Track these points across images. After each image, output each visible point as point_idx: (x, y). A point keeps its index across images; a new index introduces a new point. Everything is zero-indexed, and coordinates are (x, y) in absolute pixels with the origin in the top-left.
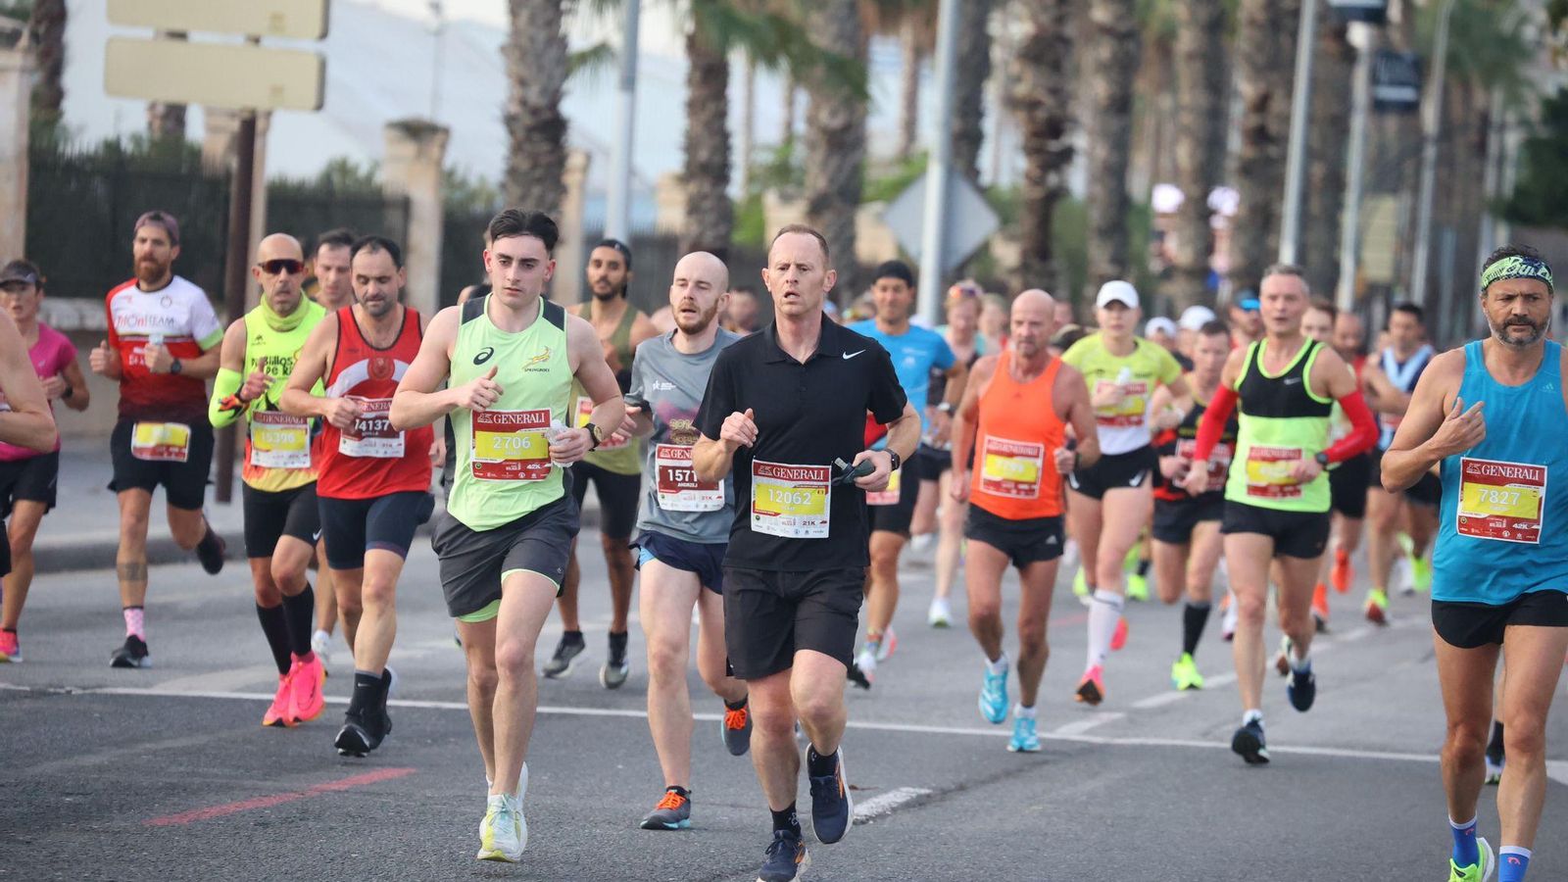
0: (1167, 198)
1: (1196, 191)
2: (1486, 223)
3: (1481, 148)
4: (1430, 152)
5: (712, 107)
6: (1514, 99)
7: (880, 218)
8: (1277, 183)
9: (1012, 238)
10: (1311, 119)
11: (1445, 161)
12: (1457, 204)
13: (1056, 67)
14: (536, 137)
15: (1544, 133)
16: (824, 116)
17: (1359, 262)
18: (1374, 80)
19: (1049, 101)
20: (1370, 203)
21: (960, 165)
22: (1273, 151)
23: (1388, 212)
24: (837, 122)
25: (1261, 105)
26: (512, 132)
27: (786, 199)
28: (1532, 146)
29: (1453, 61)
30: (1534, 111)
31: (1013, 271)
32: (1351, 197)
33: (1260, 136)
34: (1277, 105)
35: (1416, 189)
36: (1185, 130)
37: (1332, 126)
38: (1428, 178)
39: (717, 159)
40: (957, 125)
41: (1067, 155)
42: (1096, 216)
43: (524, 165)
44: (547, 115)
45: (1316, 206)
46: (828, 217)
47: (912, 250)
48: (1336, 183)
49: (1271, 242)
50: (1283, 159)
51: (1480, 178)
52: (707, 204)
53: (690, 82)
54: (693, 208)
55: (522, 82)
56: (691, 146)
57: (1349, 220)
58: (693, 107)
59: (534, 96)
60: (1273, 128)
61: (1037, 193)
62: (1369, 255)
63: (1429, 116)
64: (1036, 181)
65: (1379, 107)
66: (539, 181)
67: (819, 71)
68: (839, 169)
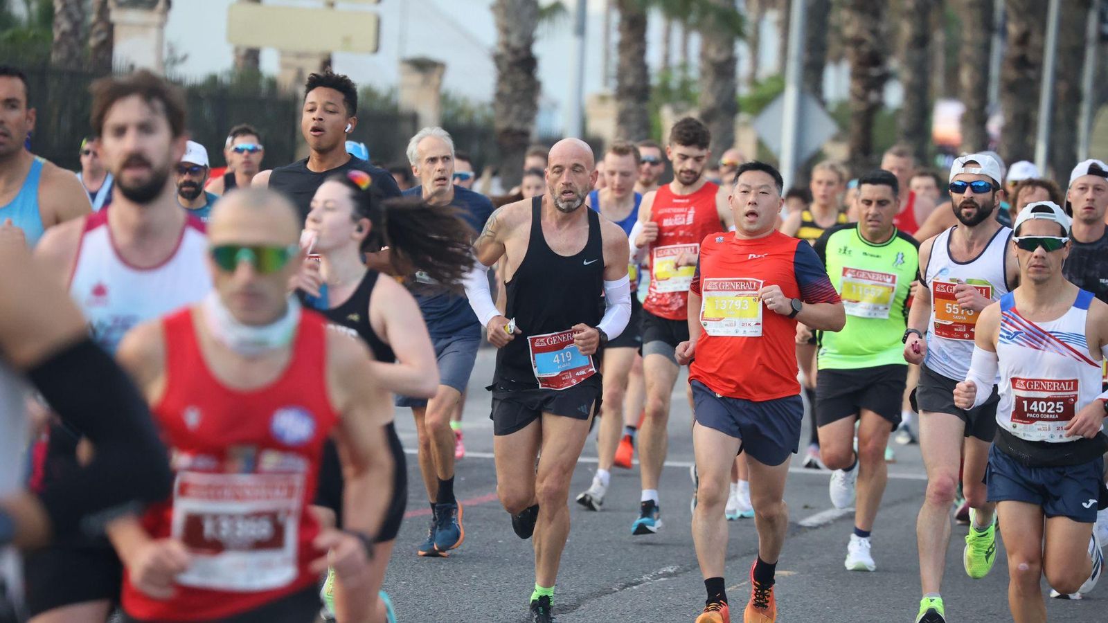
1: (974, 104)
5: (635, 47)
7: (749, 123)
8: (1035, 99)
9: (844, 141)
10: (1059, 50)
13: (876, 14)
14: (516, 70)
16: (713, 53)
18: (1102, 20)
19: (870, 39)
21: (809, 86)
22: (1031, 74)
24: (722, 57)
25: (1023, 40)
26: (499, 66)
27: (675, 112)
32: (1085, 108)
33: (1022, 63)
34: (1035, 40)
36: (969, 60)
37: (1072, 54)
39: (641, 84)
41: (885, 78)
42: (903, 123)
43: (507, 89)
44: (523, 54)
45: (1061, 114)
46: (716, 124)
47: (774, 149)
48: (1075, 96)
49: (1029, 139)
50: (1039, 79)
52: (632, 117)
53: (622, 29)
54: (623, 119)
55: (506, 31)
56: (621, 75)
57: (1083, 123)
58: (623, 47)
59: (515, 40)
60: (1031, 57)
61: (859, 107)
64: (862, 98)
66: (517, 101)
67: (711, 19)
68: (722, 91)
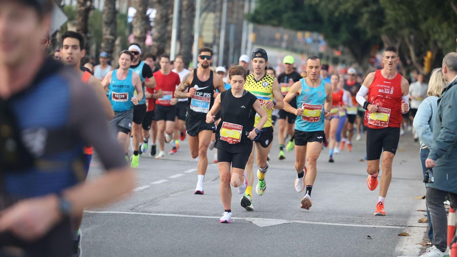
0: (132, 12)
1: (141, 9)
2: (245, 23)
9: (74, 25)
12: (235, 16)
17: (201, 36)
20: (204, 15)
23: (211, 18)
32: (197, 13)
35: (221, 11)
38: (225, 7)
42: (104, 17)
45: (184, 16)
48: (192, 8)
49: (169, 28)
51: (243, 7)
57: (197, 21)
61: (82, 9)
62: (204, 34)
64: (83, 4)
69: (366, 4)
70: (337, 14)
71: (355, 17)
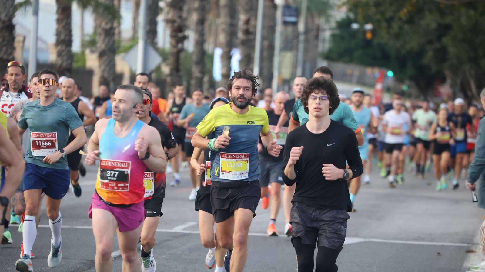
1: (227, 49)
2: (319, 60)
3: (317, 37)
4: (302, 38)
5: (65, 21)
6: (328, 21)
7: (123, 59)
8: (253, 47)
9: (167, 65)
10: (263, 27)
11: (306, 41)
12: (310, 54)
13: (181, 9)
14: (4, 30)
15: (337, 32)
17: (280, 73)
18: (284, 15)
19: (178, 20)
20: (283, 54)
21: (149, 41)
22: (251, 37)
23: (289, 56)
24: (108, 26)
25: (247, 22)
27: (92, 52)
28: (333, 36)
29: (309, 9)
30: (333, 24)
31: (167, 76)
32: (277, 51)
33: (247, 32)
34: (252, 22)
35: (297, 49)
36: (223, 30)
37: (270, 29)
38: (301, 46)
39: (67, 38)
40: (148, 28)
41: (185, 38)
42: (194, 58)
44: (8, 23)
45: (265, 54)
46: (105, 58)
47: (134, 69)
48: (271, 48)
50: (254, 40)
51: (317, 46)
52: (64, 53)
53: (57, 12)
54: (59, 54)
56: (58, 34)
57: (276, 60)
58: (59, 21)
59: (3, 17)
60: (251, 29)
61: (175, 50)
62: (283, 70)
63: (301, 27)
64: (175, 46)
65: (285, 23)
66: (5, 45)
67: (101, 10)
68: (109, 42)
69: (430, 42)
70: (403, 52)
71: (420, 54)
